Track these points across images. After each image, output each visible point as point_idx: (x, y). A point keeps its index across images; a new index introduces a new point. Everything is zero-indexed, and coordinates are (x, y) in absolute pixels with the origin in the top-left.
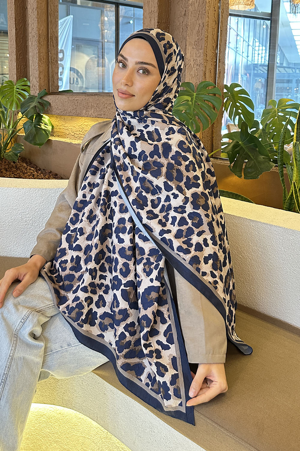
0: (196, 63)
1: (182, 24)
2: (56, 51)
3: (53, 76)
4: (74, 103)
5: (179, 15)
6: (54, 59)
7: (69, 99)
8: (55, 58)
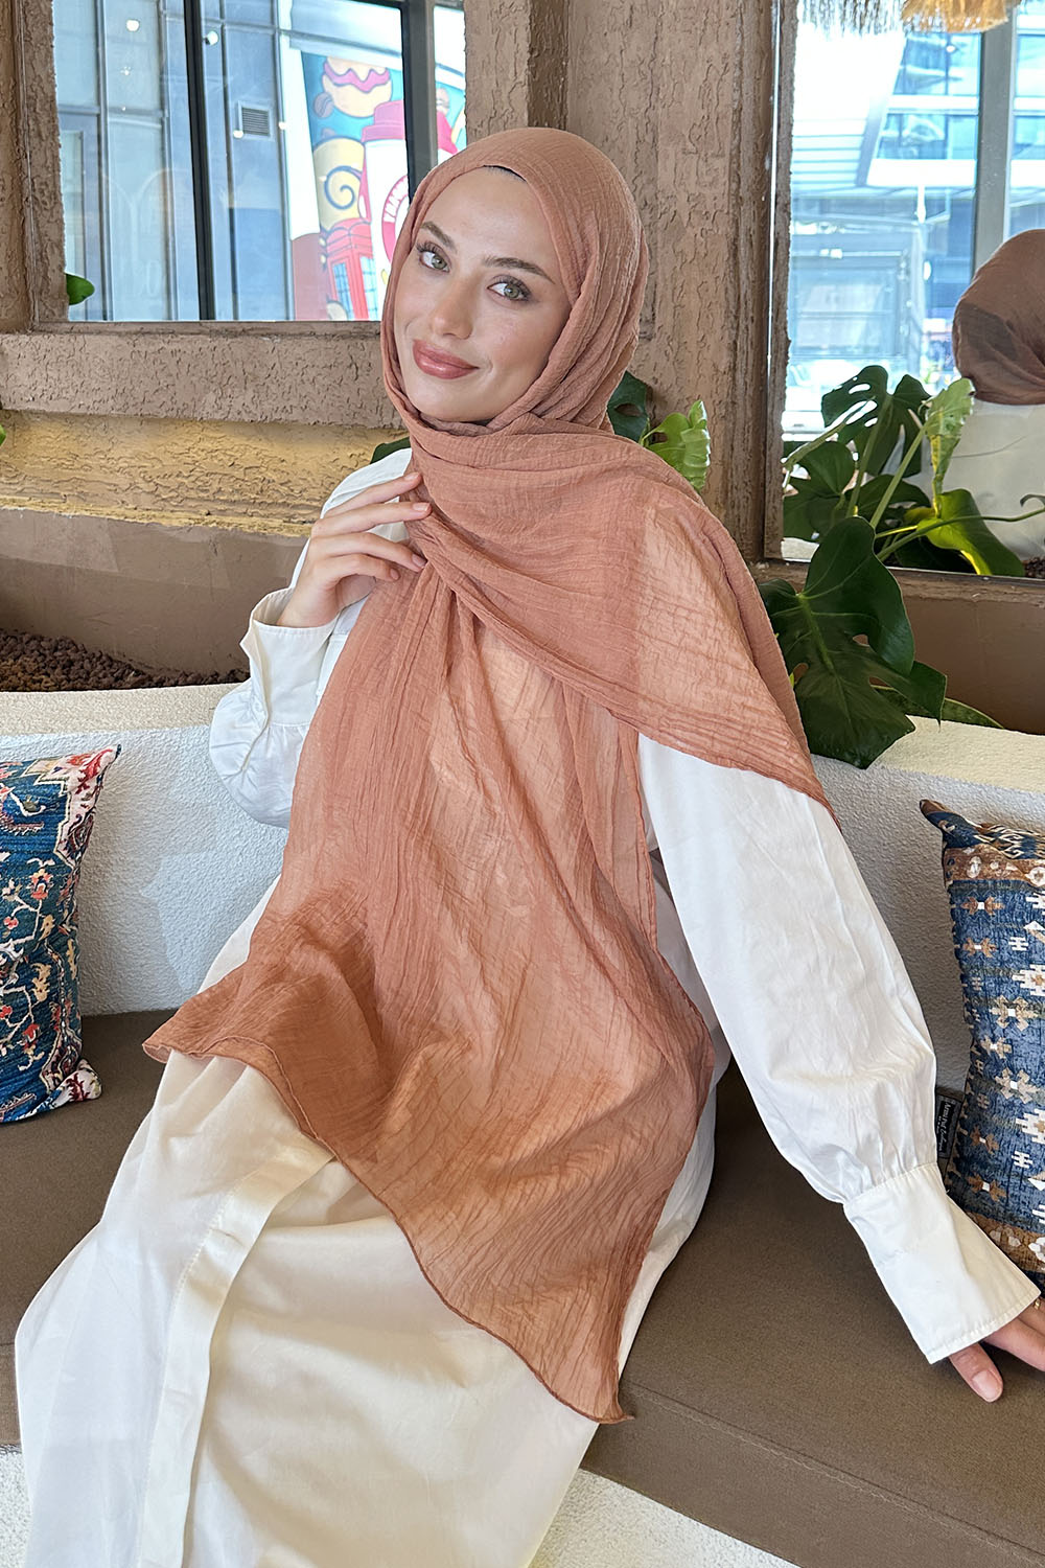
0: (697, 208)
1: (618, 60)
2: (49, 153)
3: (42, 257)
4: (161, 363)
5: (605, 22)
6: (43, 187)
7: (136, 349)
8: (47, 185)
